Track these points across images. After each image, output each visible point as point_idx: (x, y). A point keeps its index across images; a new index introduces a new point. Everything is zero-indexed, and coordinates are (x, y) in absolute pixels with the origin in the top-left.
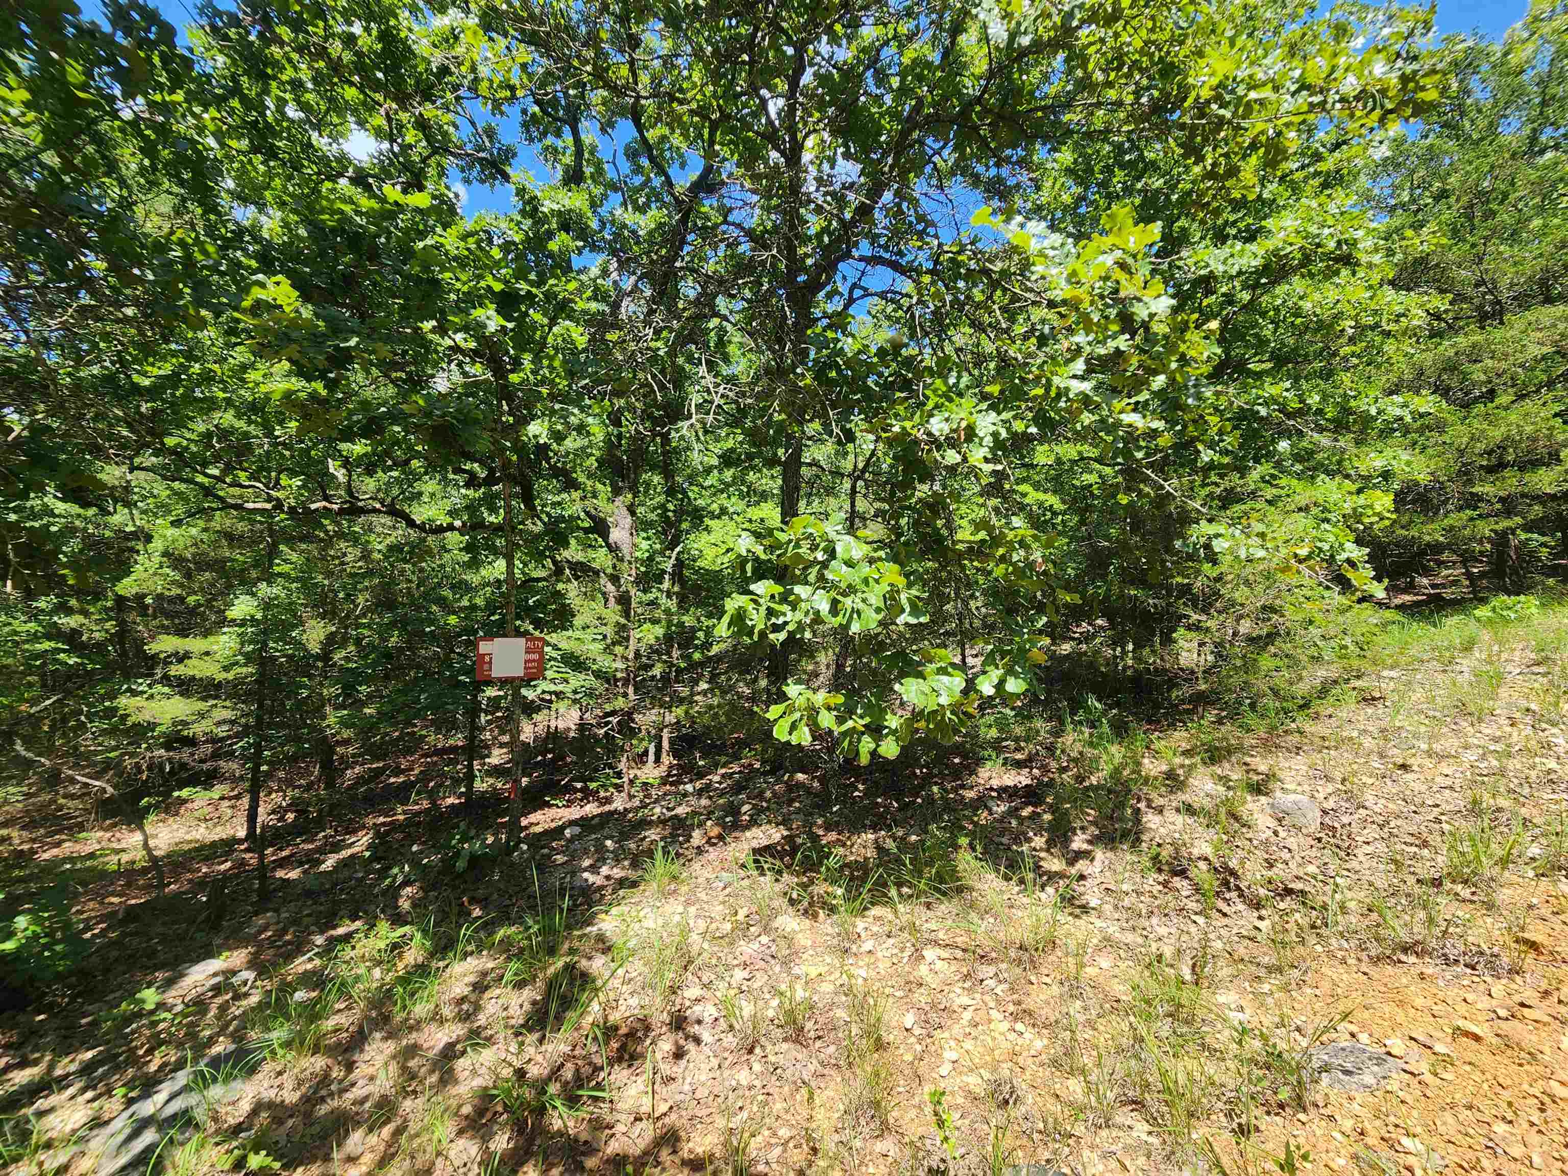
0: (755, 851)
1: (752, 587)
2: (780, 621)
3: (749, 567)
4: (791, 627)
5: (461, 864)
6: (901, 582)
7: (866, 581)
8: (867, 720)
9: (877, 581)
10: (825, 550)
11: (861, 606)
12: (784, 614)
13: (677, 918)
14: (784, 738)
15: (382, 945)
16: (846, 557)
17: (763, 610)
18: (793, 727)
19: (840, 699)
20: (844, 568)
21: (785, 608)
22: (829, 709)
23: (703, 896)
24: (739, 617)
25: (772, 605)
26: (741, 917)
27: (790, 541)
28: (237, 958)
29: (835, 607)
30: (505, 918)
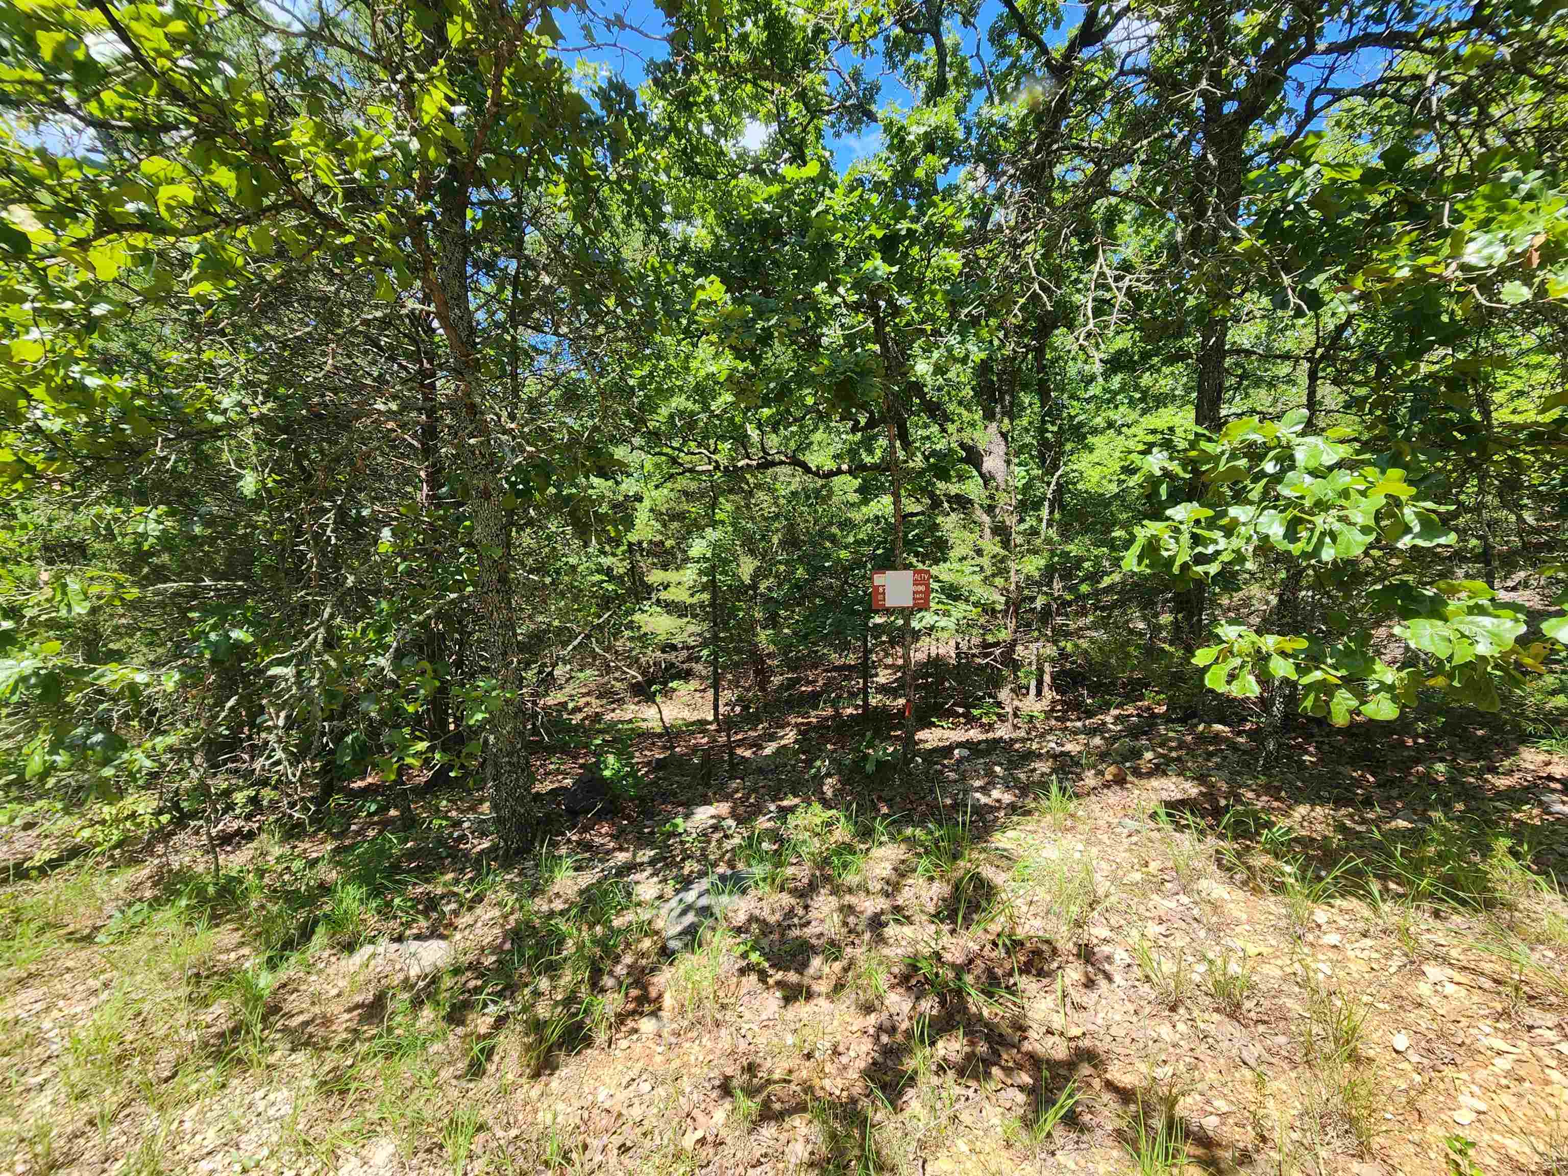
0: (1168, 804)
1: (1168, 512)
2: (1210, 550)
3: (1163, 490)
4: (1226, 557)
5: (870, 767)
6: (1405, 492)
7: (1345, 494)
8: (1343, 672)
9: (1363, 493)
10: (1278, 459)
11: (1337, 526)
12: (1216, 542)
13: (1077, 855)
14: (1222, 688)
15: (818, 821)
16: (1312, 464)
17: (1185, 538)
18: (1232, 677)
19: (1302, 644)
20: (1308, 479)
21: (1218, 535)
22: (1283, 654)
23: (1104, 838)
24: (1152, 548)
25: (1199, 531)
26: (1154, 867)
27: (1223, 453)
28: (723, 808)
29: (1291, 535)
30: (908, 820)
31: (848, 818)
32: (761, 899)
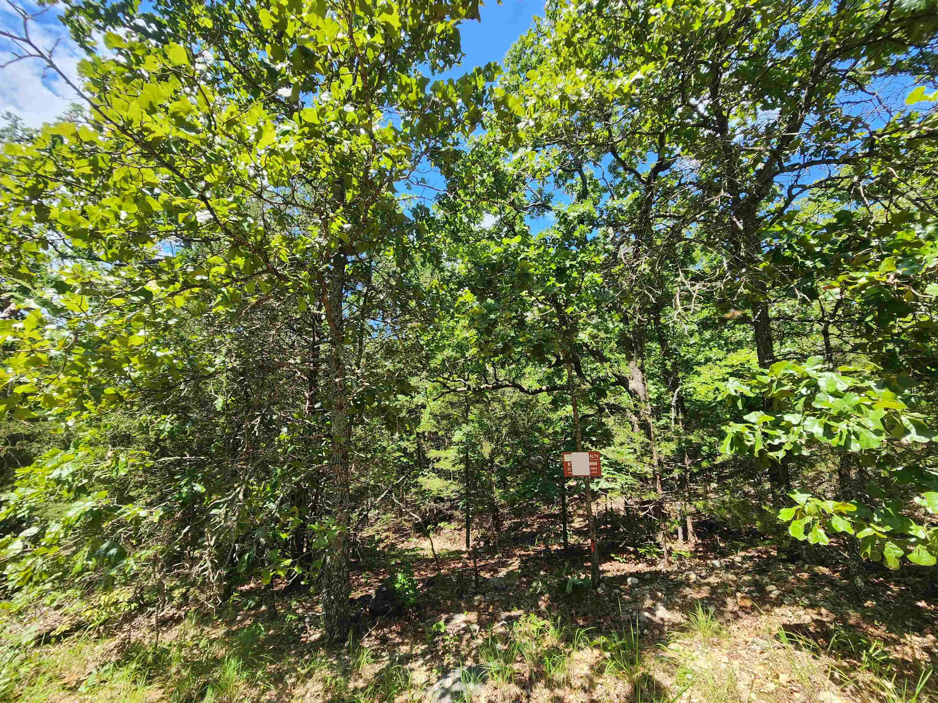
0: (786, 627)
1: (745, 417)
2: (776, 442)
3: (739, 404)
4: (788, 447)
5: (569, 589)
6: (899, 406)
7: (858, 408)
8: (888, 528)
9: (870, 407)
10: (808, 386)
11: (857, 429)
12: (779, 437)
13: (723, 666)
14: (801, 537)
15: (534, 628)
16: (831, 390)
17: (758, 434)
18: (808, 529)
19: (851, 507)
20: (831, 399)
21: (779, 432)
22: (841, 514)
23: (743, 653)
24: (738, 439)
25: (766, 431)
27: (772, 381)
28: (473, 616)
29: (828, 432)
30: (599, 632)
31: (555, 626)
32: (495, 688)
